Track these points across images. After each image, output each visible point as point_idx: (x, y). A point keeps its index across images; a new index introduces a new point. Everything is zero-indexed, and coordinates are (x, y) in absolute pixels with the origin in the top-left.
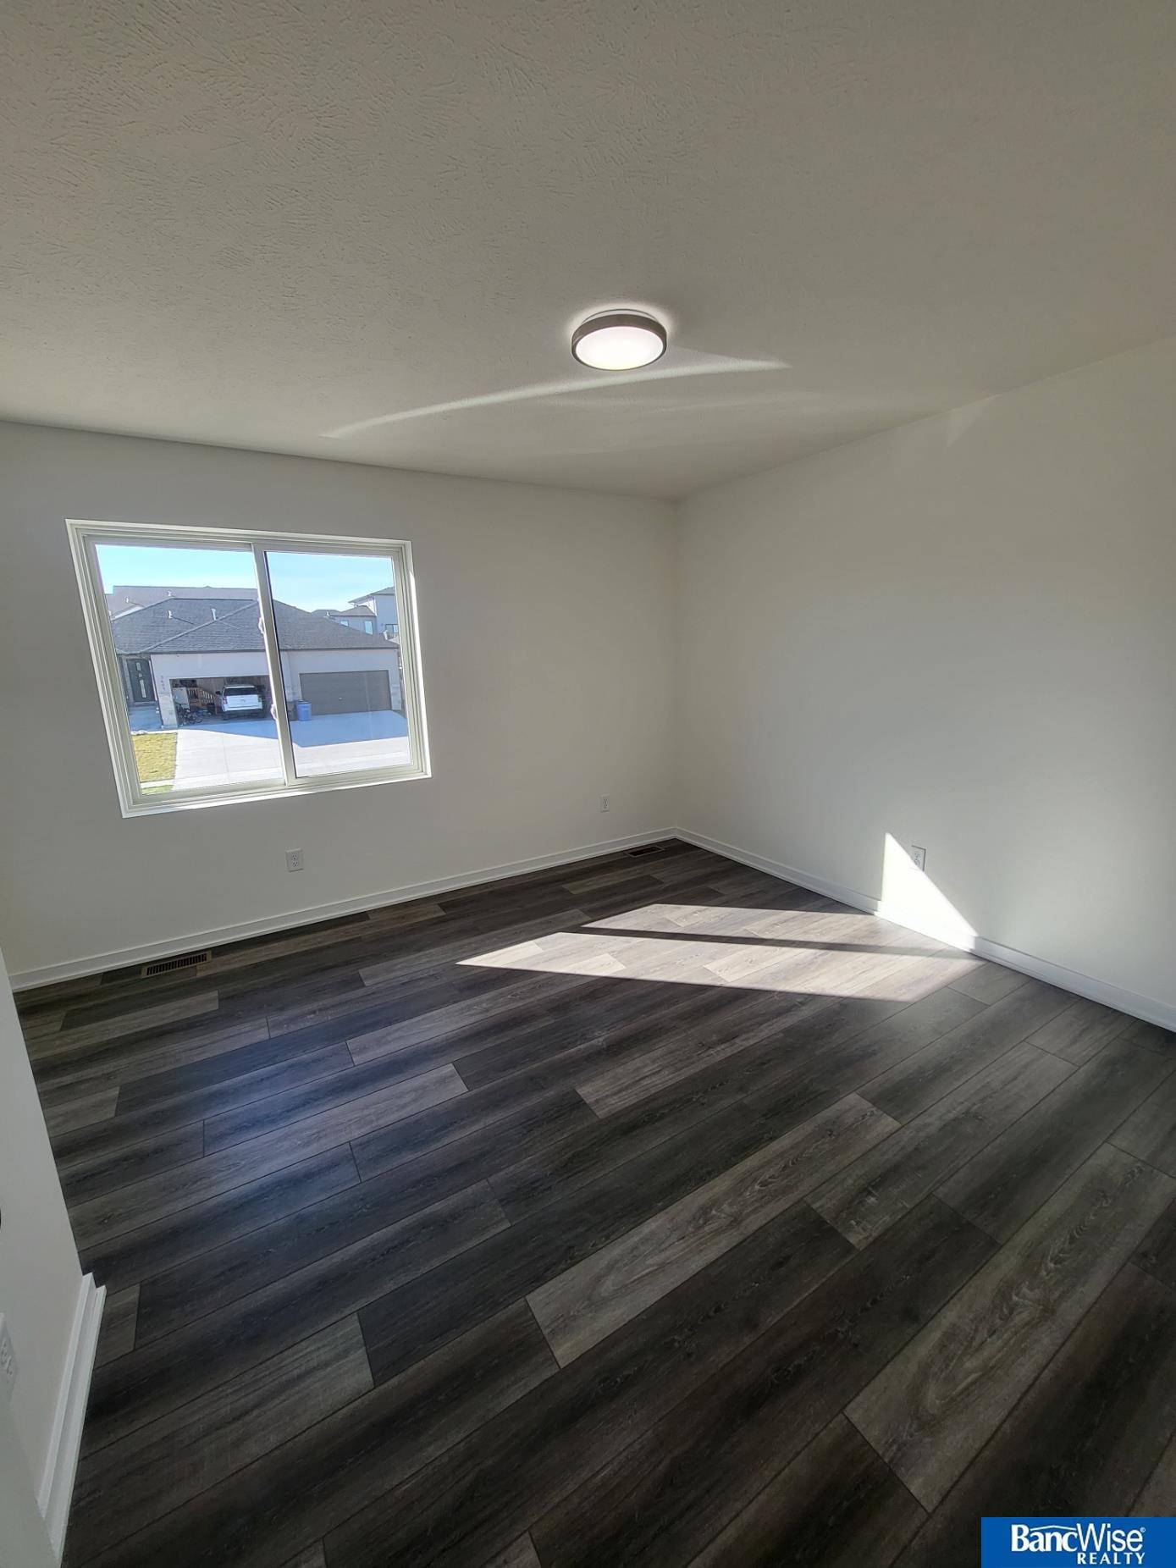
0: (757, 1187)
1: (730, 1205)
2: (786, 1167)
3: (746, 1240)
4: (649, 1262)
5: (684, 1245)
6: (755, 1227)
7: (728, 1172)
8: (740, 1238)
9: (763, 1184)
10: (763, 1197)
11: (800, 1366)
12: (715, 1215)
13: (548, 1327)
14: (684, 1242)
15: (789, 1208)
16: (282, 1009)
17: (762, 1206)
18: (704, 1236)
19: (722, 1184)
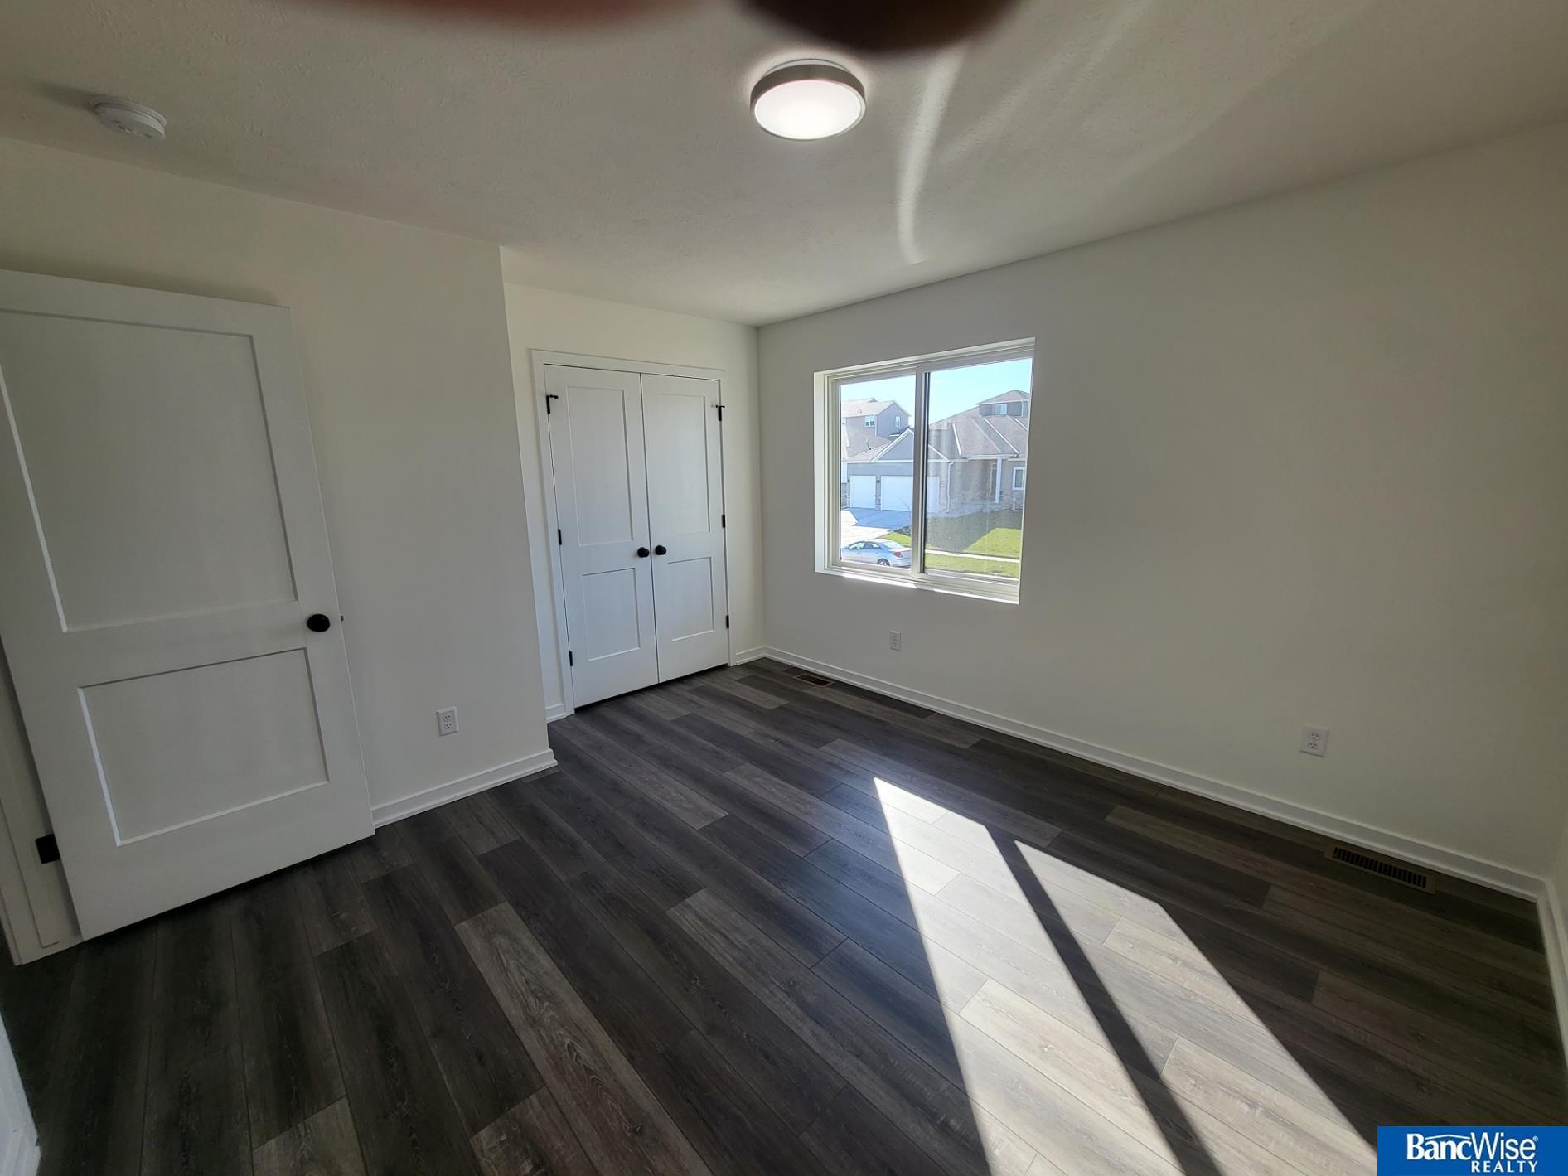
0: (568, 1041)
1: (552, 1018)
2: (589, 1071)
3: (513, 1030)
4: (512, 962)
5: (520, 984)
6: (522, 1038)
7: (590, 1015)
8: (515, 1026)
9: (570, 1047)
10: (555, 1047)
11: (392, 1066)
12: (543, 1004)
13: (483, 915)
14: (523, 984)
15: (537, 1070)
16: (777, 728)
17: (545, 1045)
18: (524, 997)
19: (577, 1008)
